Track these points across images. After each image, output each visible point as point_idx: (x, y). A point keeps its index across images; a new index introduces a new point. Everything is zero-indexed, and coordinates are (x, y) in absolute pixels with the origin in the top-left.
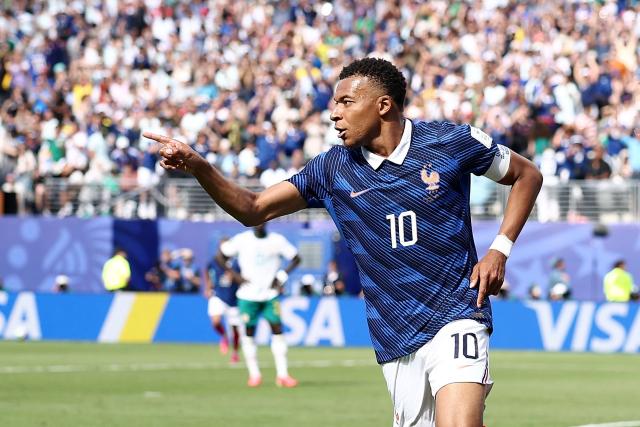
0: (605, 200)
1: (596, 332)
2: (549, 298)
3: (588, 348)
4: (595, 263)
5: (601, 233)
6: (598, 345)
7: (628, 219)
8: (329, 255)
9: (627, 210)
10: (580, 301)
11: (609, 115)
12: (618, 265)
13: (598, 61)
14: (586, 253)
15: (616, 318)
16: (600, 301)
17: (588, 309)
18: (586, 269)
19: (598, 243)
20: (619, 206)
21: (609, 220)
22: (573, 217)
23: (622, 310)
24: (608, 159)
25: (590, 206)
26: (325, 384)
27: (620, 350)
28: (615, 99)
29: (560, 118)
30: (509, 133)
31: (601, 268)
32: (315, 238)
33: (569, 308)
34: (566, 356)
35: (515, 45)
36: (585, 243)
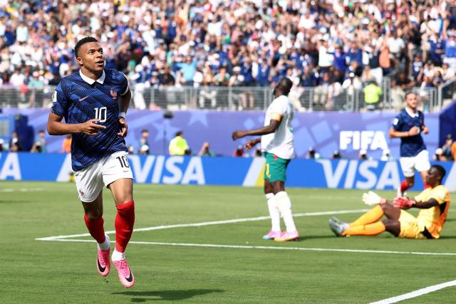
0: (171, 97)
1: (166, 173)
2: (139, 153)
3: (161, 182)
4: (165, 133)
5: (168, 116)
6: (167, 180)
7: (184, 108)
8: (13, 128)
9: (184, 103)
10: (156, 155)
11: (173, 48)
12: (178, 134)
13: (166, 18)
14: (160, 128)
15: (177, 164)
16: (167, 156)
17: (161, 159)
18: (160, 136)
19: (167, 121)
20: (179, 100)
21: (173, 108)
22: (153, 107)
23: (181, 160)
24: (172, 73)
25: (162, 100)
26: (10, 202)
27: (179, 183)
28: (177, 39)
29: (146, 49)
30: (116, 59)
31: (168, 136)
32: (5, 118)
33: (150, 159)
34: (148, 186)
35: (120, 8)
36: (159, 122)
